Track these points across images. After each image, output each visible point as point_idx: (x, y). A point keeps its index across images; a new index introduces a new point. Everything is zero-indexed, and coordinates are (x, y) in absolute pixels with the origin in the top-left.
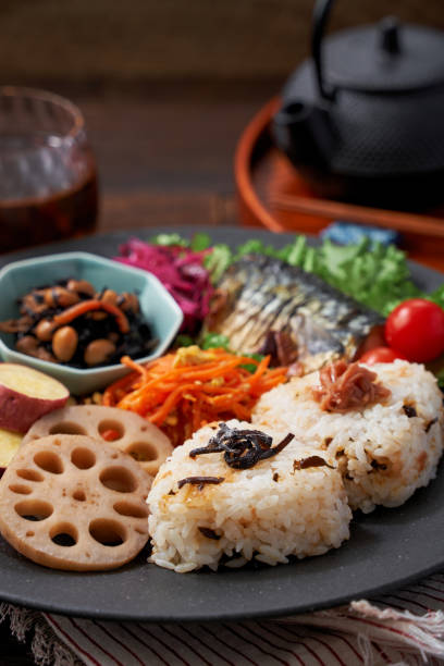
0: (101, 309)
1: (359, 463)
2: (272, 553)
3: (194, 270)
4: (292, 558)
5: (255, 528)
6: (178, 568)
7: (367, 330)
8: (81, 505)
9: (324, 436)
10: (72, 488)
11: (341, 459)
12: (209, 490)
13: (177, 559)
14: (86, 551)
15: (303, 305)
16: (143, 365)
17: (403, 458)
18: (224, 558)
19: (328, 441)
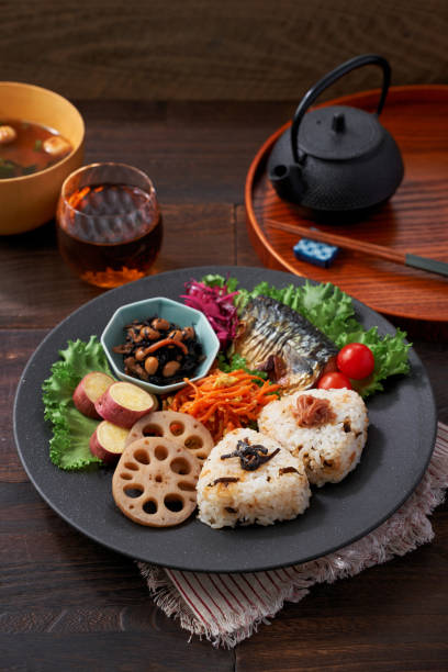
0: (172, 344)
1: (316, 462)
2: (265, 520)
3: (228, 306)
4: (277, 521)
5: (256, 508)
6: (213, 526)
7: (326, 359)
8: (159, 485)
9: (298, 444)
10: (155, 474)
11: (307, 460)
12: (232, 487)
13: (212, 521)
14: (163, 516)
15: (291, 338)
16: (194, 382)
17: (341, 460)
18: (238, 522)
19: (300, 448)
